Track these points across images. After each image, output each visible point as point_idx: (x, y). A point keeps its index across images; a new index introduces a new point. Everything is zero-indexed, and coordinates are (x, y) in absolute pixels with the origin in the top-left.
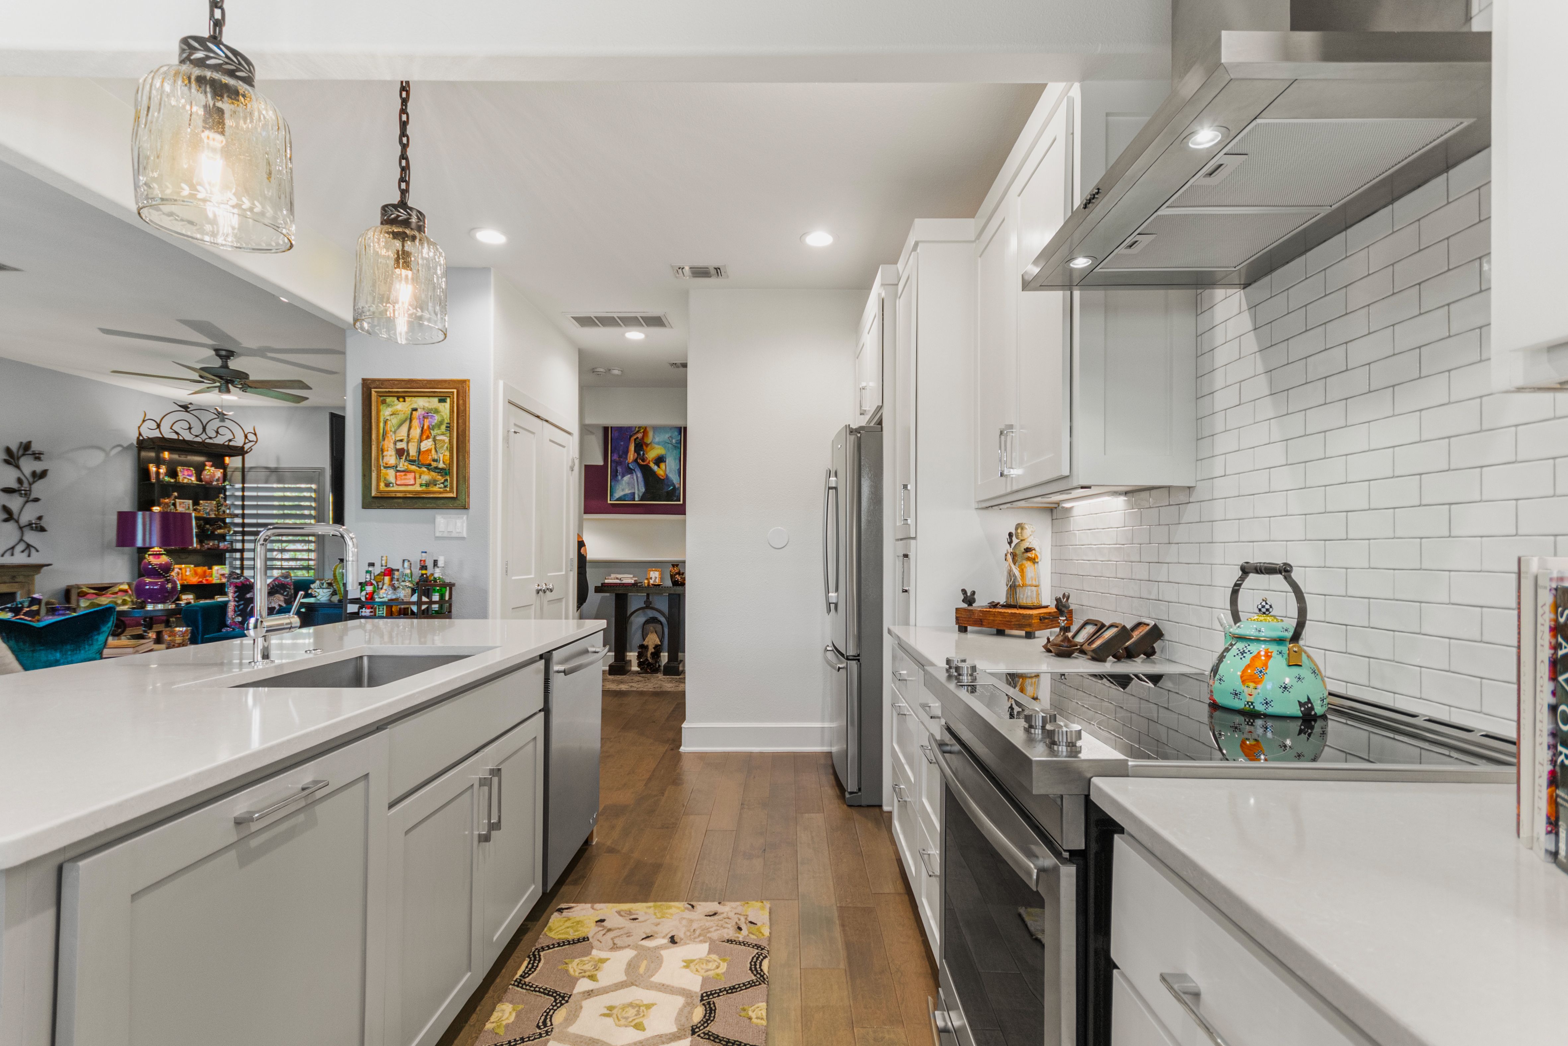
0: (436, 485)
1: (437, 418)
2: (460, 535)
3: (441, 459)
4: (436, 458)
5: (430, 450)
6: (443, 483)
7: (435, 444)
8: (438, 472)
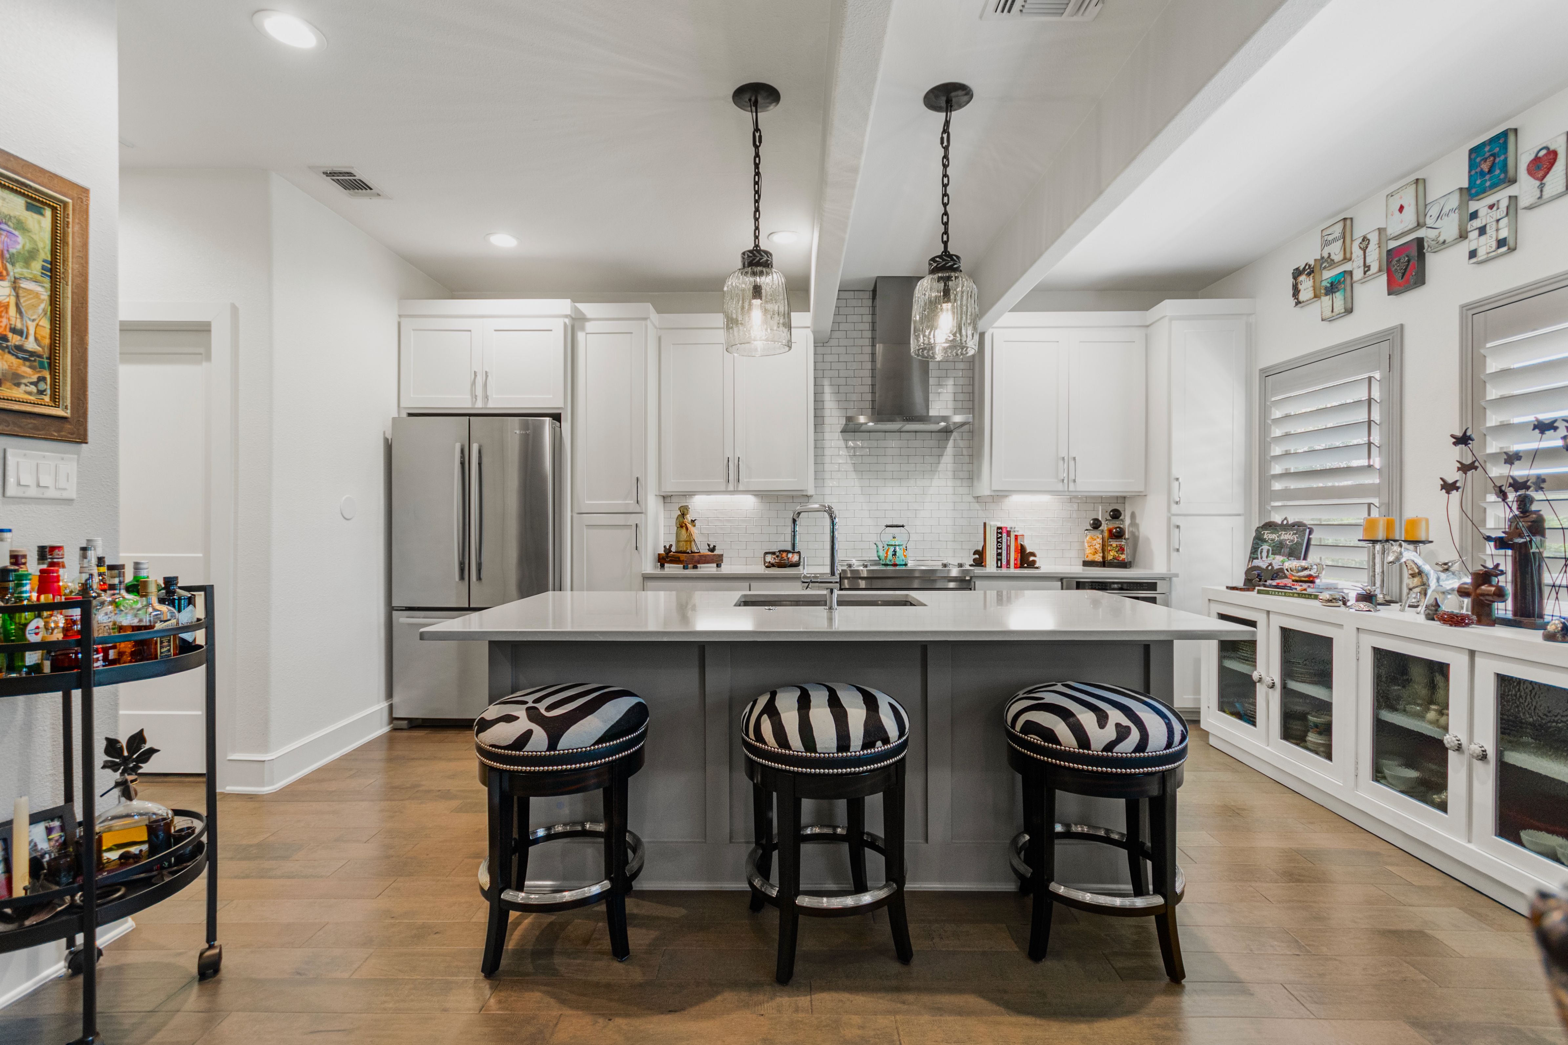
0: (18, 385)
1: (20, 244)
2: (65, 495)
3: (32, 331)
4: (19, 326)
5: (7, 307)
6: (35, 384)
7: (17, 297)
8: (25, 359)
